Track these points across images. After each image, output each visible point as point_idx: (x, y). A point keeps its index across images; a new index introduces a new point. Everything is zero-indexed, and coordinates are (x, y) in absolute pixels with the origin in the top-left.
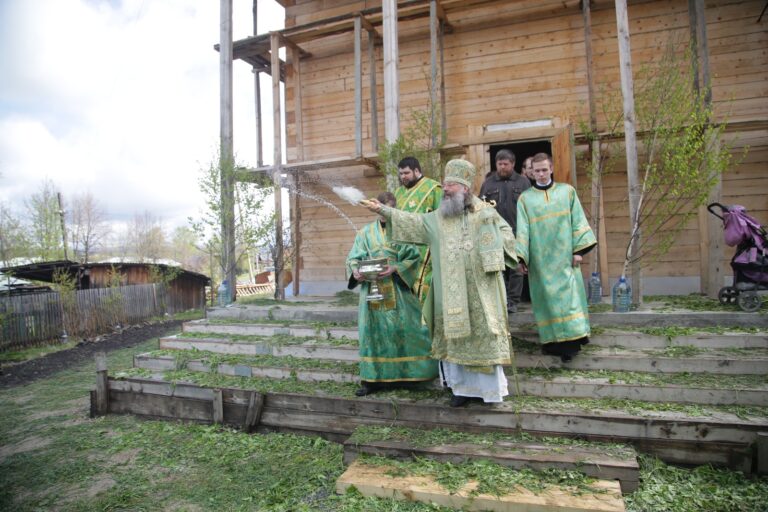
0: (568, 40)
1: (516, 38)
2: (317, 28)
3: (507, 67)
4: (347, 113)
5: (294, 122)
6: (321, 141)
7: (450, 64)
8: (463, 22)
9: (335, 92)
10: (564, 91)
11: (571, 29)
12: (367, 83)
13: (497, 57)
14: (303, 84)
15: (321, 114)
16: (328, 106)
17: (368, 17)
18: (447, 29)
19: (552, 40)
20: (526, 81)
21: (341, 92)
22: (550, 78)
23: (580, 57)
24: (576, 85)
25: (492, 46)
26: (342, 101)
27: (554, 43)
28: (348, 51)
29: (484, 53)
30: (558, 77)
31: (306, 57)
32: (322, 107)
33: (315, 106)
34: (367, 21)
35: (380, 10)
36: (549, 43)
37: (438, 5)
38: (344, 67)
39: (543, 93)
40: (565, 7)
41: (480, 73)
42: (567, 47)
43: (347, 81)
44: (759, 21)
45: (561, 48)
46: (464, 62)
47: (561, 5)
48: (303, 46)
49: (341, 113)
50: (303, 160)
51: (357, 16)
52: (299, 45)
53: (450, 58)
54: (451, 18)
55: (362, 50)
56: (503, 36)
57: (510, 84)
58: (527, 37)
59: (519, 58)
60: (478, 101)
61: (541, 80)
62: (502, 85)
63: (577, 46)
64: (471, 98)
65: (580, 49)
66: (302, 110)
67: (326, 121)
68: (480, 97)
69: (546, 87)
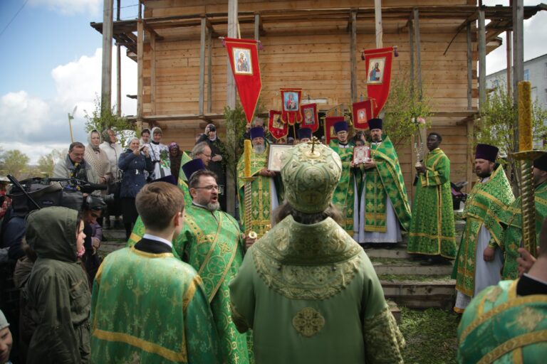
0: (339, 50)
1: (306, 44)
2: (172, 21)
3: (300, 63)
4: (188, 82)
5: (149, 85)
6: (169, 100)
7: (263, 57)
8: (273, 29)
9: (181, 67)
10: (335, 82)
11: (342, 43)
12: (207, 64)
13: (294, 55)
14: (157, 58)
15: (170, 81)
16: (174, 76)
17: (210, 18)
18: (263, 33)
19: (329, 49)
20: (312, 73)
21: (185, 67)
22: (327, 73)
23: (345, 62)
24: (342, 79)
25: (291, 48)
26: (186, 74)
27: (330, 51)
28: (195, 38)
29: (285, 52)
30: (332, 73)
31: (160, 39)
32: (170, 77)
33: (165, 75)
34: (210, 21)
35: (226, 15)
36: (327, 50)
37: (260, 18)
38: (188, 50)
39: (323, 82)
40: (338, 29)
41: (282, 64)
42: (338, 54)
43: (190, 60)
44: (444, 54)
45: (334, 54)
46: (273, 56)
47: (336, 27)
48: (158, 31)
49: (185, 82)
50: (155, 114)
51: (203, 17)
52: (155, 30)
53: (263, 53)
54: (265, 26)
55: (206, 39)
56: (298, 42)
57: (302, 74)
58: (314, 45)
59: (308, 58)
60: (280, 83)
61: (321, 74)
62: (296, 74)
63: (343, 55)
64: (276, 81)
65: (347, 57)
66: (156, 77)
67: (173, 87)
68: (282, 80)
69: (324, 78)
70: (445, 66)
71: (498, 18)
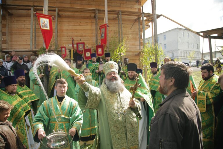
0: (91, 25)
1: (78, 22)
2: (17, 7)
3: (75, 29)
4: (25, 35)
5: (5, 35)
6: (15, 43)
8: (64, 15)
9: (21, 28)
10: (89, 38)
11: (92, 22)
12: (34, 28)
13: (73, 26)
14: (9, 23)
15: (16, 34)
16: (18, 32)
17: (35, 8)
18: (59, 16)
19: (87, 24)
20: (80, 34)
21: (23, 28)
22: (86, 34)
24: (92, 37)
25: (71, 23)
26: (23, 31)
27: (88, 25)
28: (28, 16)
29: (69, 24)
30: (88, 34)
31: (10, 15)
32: (16, 32)
33: (13, 31)
34: (35, 9)
36: (86, 25)
37: (58, 9)
38: (25, 21)
39: (84, 38)
41: (67, 30)
42: (91, 27)
43: (26, 25)
44: (131, 29)
45: (89, 27)
46: (64, 26)
47: (90, 16)
48: (10, 11)
49: (23, 35)
50: (9, 49)
51: (32, 7)
52: (8, 10)
53: (59, 24)
54: (60, 13)
55: (33, 17)
56: (74, 21)
57: (76, 34)
58: (81, 22)
59: (78, 27)
60: (67, 37)
61: (84, 34)
62: (73, 34)
64: (65, 36)
65: (94, 28)
66: (9, 32)
67: (18, 37)
68: (67, 36)
69: (85, 36)
70: (131, 33)
71: (149, 17)
